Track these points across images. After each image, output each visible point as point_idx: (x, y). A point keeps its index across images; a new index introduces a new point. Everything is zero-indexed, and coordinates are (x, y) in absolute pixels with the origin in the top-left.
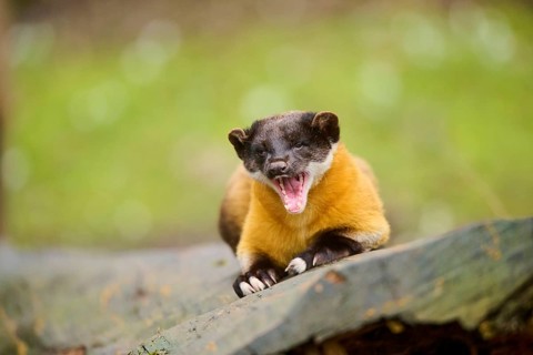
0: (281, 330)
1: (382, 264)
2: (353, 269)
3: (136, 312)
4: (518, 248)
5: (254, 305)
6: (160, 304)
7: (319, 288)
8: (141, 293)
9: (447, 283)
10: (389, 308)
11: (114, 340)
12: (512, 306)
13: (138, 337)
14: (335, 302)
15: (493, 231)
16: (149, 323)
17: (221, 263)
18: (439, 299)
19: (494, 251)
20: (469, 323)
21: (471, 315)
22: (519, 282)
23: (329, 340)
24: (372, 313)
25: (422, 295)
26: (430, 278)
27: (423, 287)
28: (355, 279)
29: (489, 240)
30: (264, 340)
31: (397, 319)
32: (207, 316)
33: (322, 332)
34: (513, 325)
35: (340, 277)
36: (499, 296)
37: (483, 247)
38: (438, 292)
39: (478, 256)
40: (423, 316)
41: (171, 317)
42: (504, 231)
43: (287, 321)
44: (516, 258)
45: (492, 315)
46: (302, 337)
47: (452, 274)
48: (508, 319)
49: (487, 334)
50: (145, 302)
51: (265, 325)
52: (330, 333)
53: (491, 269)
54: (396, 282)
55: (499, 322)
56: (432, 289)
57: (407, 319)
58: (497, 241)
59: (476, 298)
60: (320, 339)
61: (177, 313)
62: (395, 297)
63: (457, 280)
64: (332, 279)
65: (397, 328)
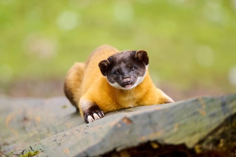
0: (101, 145)
1: (149, 115)
2: (135, 117)
3: (24, 128)
4: (214, 110)
5: (86, 131)
6: (35, 126)
7: (119, 126)
8: (25, 119)
9: (180, 126)
10: (152, 137)
11: (14, 142)
12: (210, 138)
13: (26, 142)
14: (127, 132)
15: (202, 102)
16: (31, 135)
17: (65, 107)
18: (176, 133)
19: (203, 112)
20: (190, 145)
21: (191, 142)
22: (214, 127)
23: (123, 151)
24: (144, 139)
25: (168, 131)
26: (172, 123)
27: (169, 127)
28: (136, 122)
29: (200, 106)
30: (92, 149)
31: (156, 142)
32: (61, 134)
33: (120, 146)
34: (210, 147)
35: (129, 120)
36: (204, 133)
37: (197, 110)
38: (175, 130)
39: (195, 113)
40: (168, 141)
41: (42, 133)
42: (208, 102)
43: (104, 140)
44: (213, 115)
45: (201, 142)
46: (111, 148)
47: (182, 122)
48: (208, 144)
49: (198, 151)
50: (28, 124)
51: (93, 142)
52: (123, 147)
53: (201, 120)
54: (156, 124)
55: (204, 145)
56: (173, 128)
57: (160, 142)
58: (204, 107)
59: (194, 134)
60: (119, 149)
61: (45, 131)
62: (155, 131)
63: (185, 124)
64: (125, 121)
65: (155, 146)
